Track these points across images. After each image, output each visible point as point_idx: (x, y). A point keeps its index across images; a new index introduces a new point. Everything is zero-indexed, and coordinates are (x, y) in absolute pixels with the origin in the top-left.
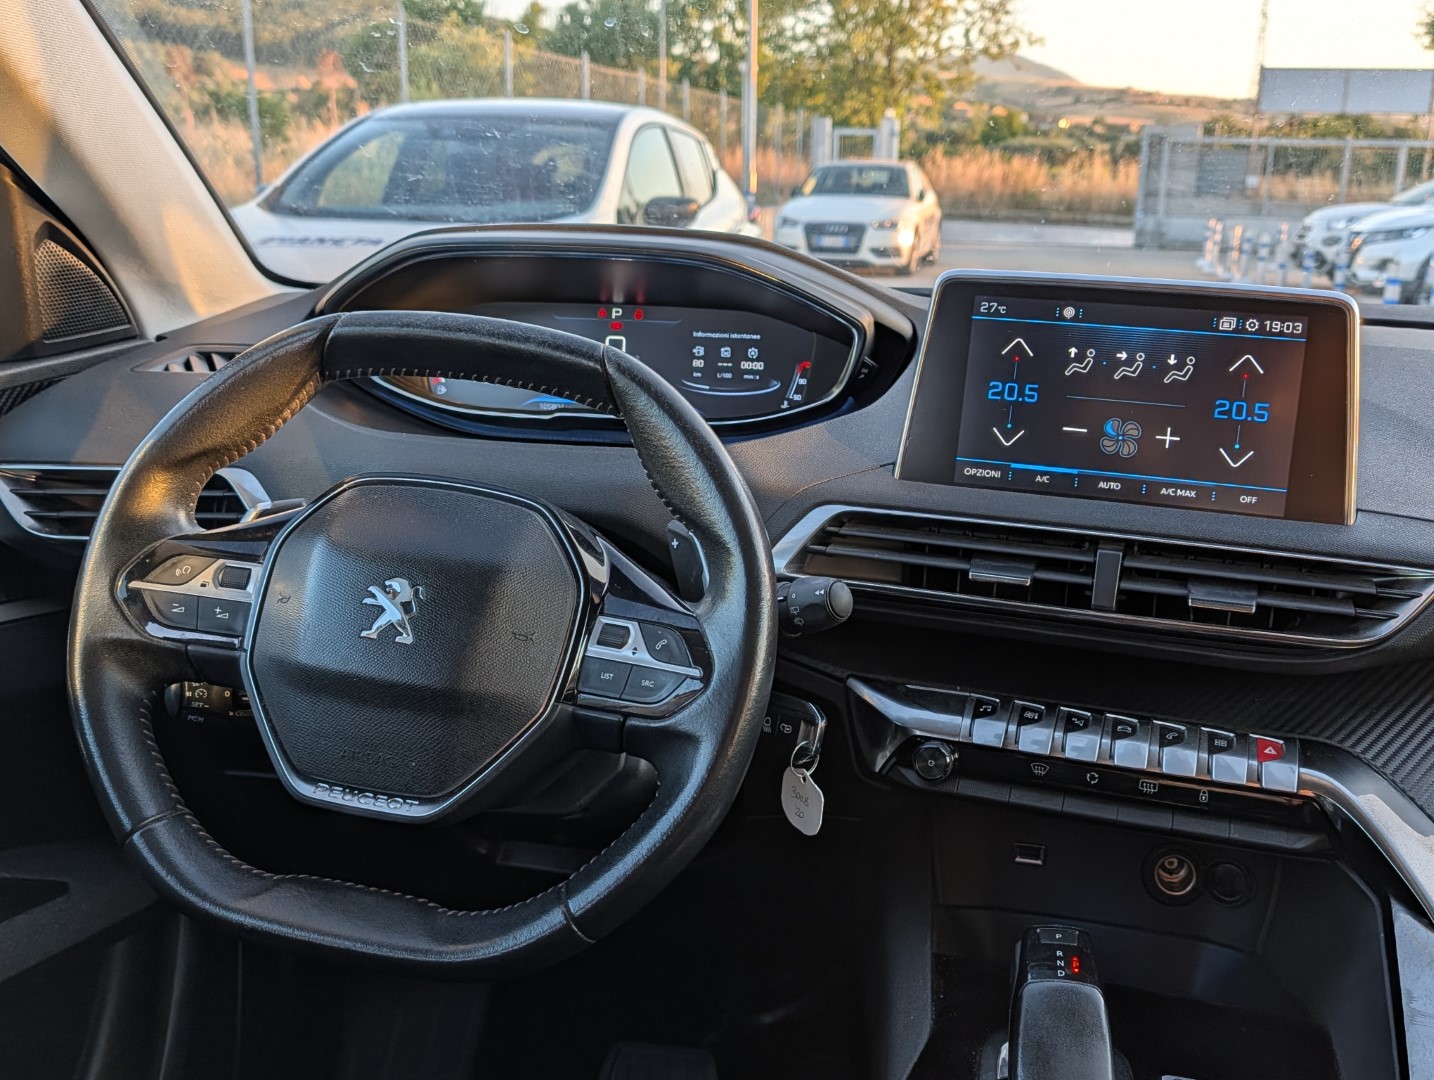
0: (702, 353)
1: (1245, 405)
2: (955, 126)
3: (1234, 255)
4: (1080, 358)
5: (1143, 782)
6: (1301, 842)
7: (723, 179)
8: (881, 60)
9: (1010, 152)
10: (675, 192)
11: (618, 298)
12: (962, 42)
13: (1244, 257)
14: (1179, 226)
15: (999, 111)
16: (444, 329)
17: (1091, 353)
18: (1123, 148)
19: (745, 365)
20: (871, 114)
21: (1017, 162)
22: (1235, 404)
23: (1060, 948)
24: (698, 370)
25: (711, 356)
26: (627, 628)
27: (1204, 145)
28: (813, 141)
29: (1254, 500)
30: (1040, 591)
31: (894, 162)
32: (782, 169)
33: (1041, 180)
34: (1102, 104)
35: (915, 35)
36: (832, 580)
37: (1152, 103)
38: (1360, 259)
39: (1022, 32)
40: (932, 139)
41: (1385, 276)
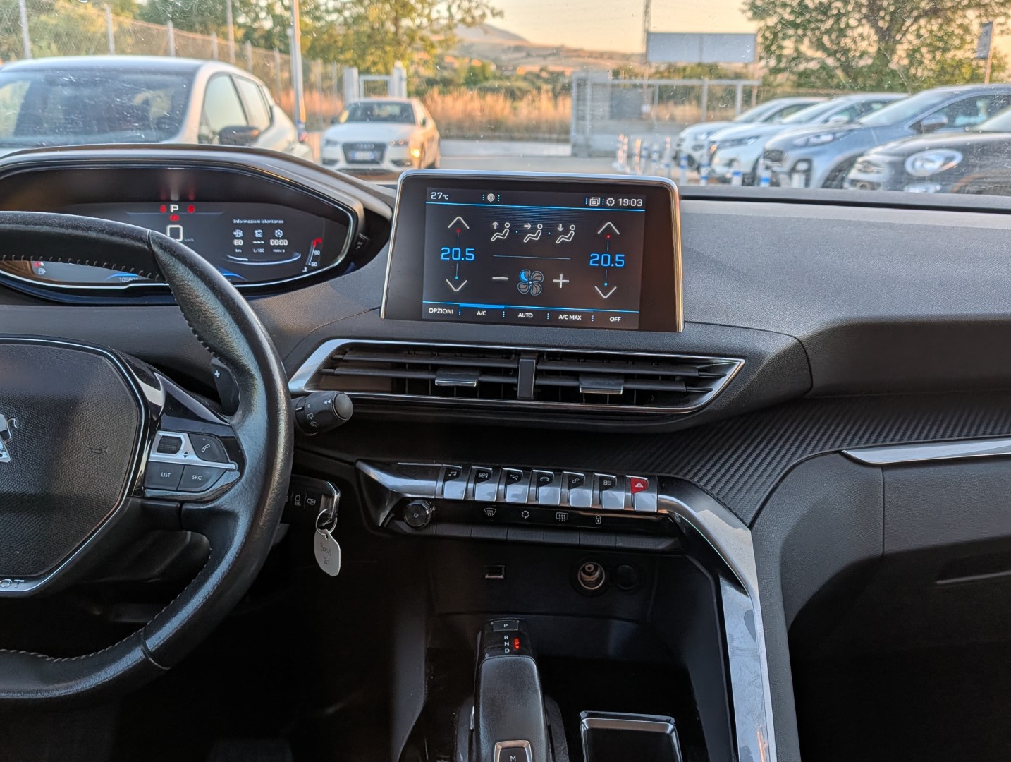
0: (241, 235)
1: (609, 256)
2: (446, 74)
3: (637, 159)
4: (501, 229)
5: (558, 514)
6: (662, 545)
7: (278, 112)
8: (390, 27)
9: (485, 91)
10: (242, 122)
11: (174, 197)
12: (446, 14)
13: (643, 160)
14: (601, 141)
15: (476, 63)
16: (24, 224)
17: (507, 225)
18: (560, 88)
19: (273, 242)
20: (385, 65)
21: (490, 98)
22: (603, 255)
23: (506, 633)
24: (238, 247)
25: (248, 237)
26: (179, 439)
27: (613, 86)
28: (345, 84)
29: (619, 319)
30: (485, 390)
31: (404, 99)
32: (322, 104)
33: (507, 111)
34: (545, 57)
35: (413, 9)
36: (336, 392)
37: (578, 56)
38: (716, 160)
39: (487, 7)
40: (431, 82)
41: (732, 170)
